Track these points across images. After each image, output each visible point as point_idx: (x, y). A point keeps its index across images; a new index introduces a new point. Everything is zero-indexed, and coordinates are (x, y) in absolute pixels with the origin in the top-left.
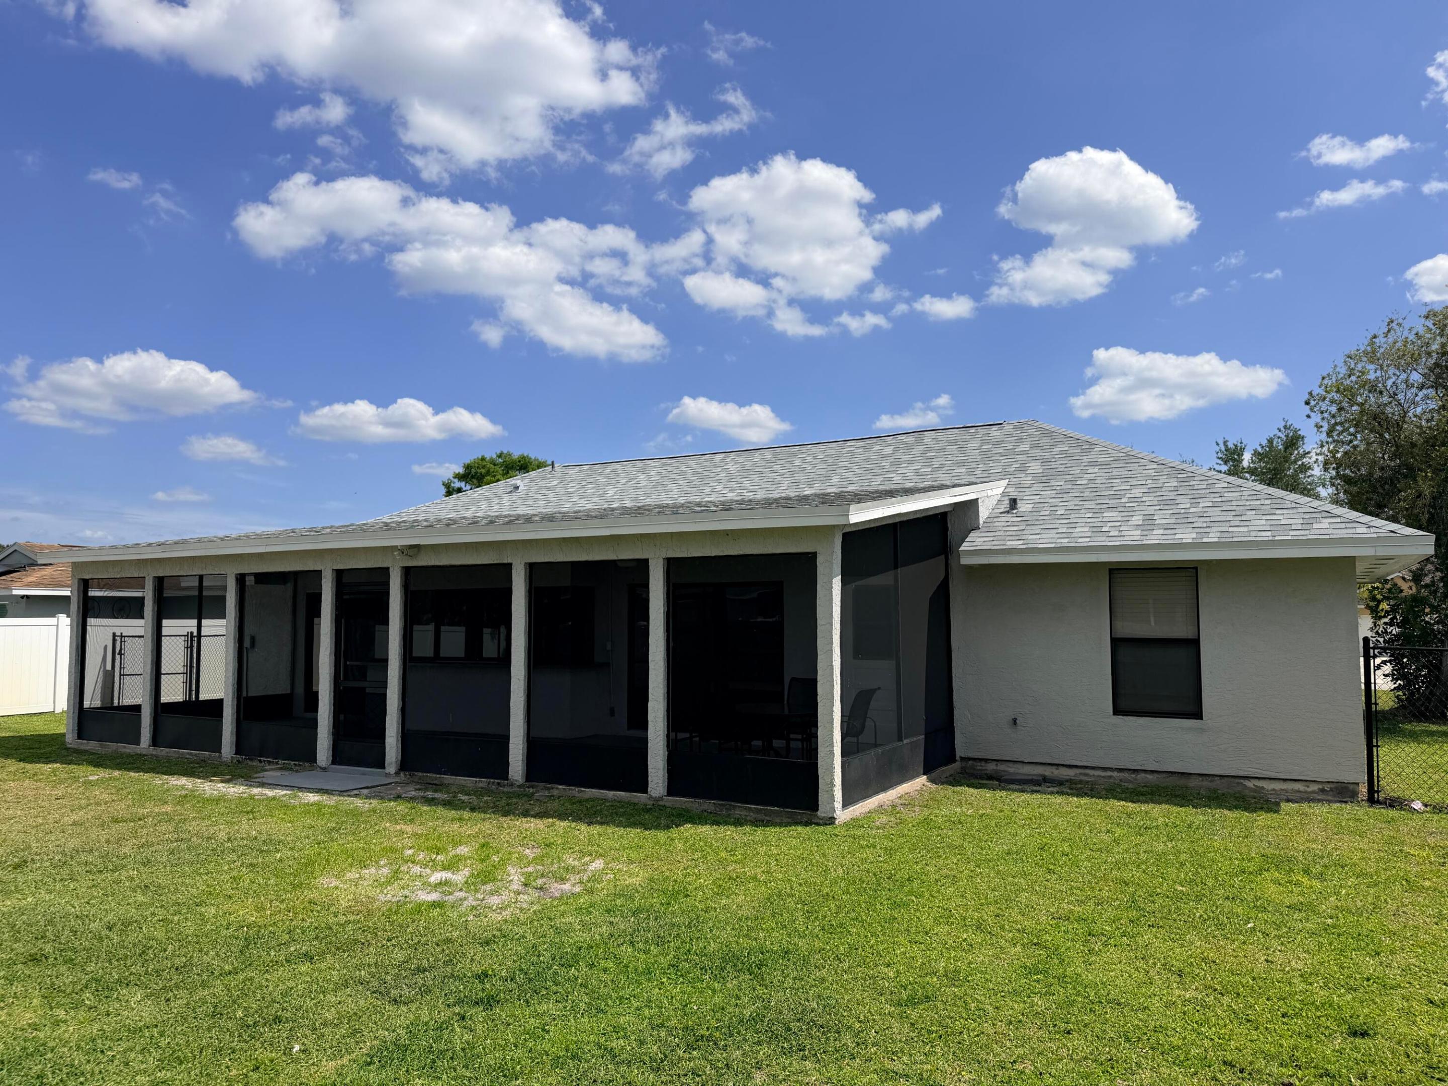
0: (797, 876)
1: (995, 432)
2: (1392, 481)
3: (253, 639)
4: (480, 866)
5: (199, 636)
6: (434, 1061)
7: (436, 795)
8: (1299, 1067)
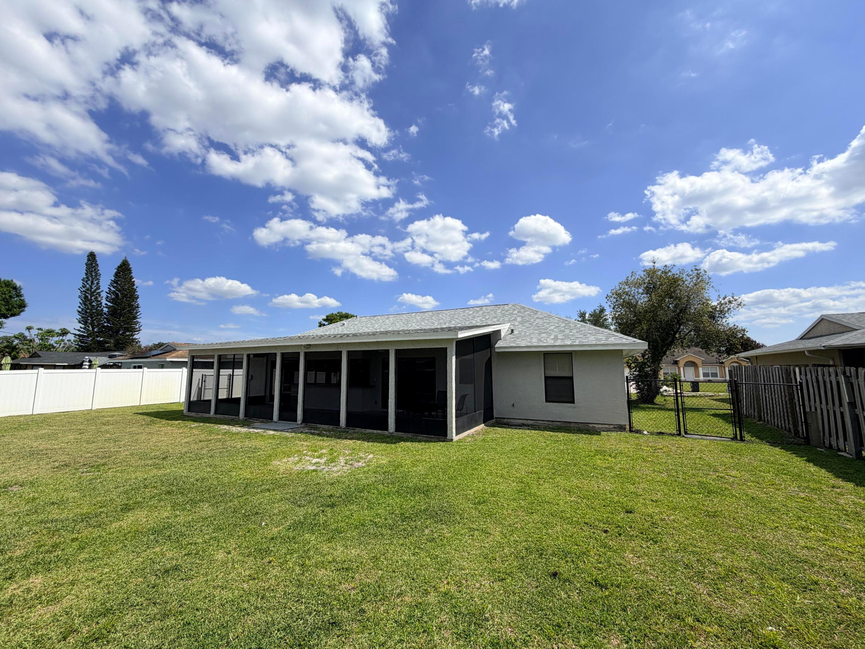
0: (440, 460)
1: (506, 307)
2: (634, 324)
3: (252, 376)
4: (330, 457)
5: (233, 375)
6: (312, 528)
7: (315, 432)
8: (609, 524)
